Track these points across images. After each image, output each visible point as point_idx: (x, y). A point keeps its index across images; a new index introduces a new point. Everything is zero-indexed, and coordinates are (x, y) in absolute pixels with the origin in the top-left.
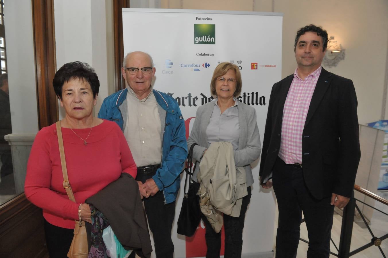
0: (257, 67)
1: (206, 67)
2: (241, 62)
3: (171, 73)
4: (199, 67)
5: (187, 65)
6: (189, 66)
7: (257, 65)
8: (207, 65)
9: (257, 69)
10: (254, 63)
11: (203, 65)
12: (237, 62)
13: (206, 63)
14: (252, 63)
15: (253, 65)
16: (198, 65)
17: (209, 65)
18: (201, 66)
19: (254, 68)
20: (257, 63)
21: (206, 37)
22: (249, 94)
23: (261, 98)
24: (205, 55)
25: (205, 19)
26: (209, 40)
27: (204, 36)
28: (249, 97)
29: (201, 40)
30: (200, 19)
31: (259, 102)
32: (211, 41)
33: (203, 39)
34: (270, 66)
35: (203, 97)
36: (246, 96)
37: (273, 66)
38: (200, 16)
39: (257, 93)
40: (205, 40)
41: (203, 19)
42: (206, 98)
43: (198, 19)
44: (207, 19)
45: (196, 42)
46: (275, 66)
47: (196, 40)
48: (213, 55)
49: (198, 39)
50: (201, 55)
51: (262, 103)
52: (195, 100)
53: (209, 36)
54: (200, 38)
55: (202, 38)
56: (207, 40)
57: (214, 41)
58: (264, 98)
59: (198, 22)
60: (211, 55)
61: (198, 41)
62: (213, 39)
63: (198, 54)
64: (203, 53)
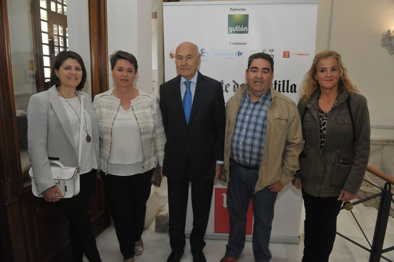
0: (289, 55)
1: (239, 56)
2: (273, 50)
3: (206, 60)
4: (232, 55)
5: (220, 54)
6: (222, 55)
7: (289, 54)
8: (240, 54)
9: (289, 57)
10: (286, 52)
11: (236, 54)
12: (269, 50)
13: (239, 52)
14: (284, 52)
15: (285, 54)
16: (231, 54)
17: (241, 54)
18: (234, 54)
19: (286, 56)
20: (289, 52)
21: (239, 26)
22: (280, 82)
23: (292, 86)
24: (238, 44)
25: (239, 10)
26: (242, 29)
27: (237, 26)
28: (279, 85)
29: (234, 29)
30: (234, 10)
31: (289, 90)
32: (245, 31)
33: (237, 29)
34: (303, 55)
35: (234, 84)
36: (277, 84)
37: (306, 55)
38: (233, 7)
39: (288, 81)
40: (238, 30)
41: (237, 10)
42: (238, 85)
43: (232, 10)
44: (240, 10)
45: (230, 32)
46: (308, 54)
47: (230, 30)
48: (245, 44)
49: (232, 29)
50: (234, 44)
51: (293, 91)
52: (228, 86)
53: (242, 26)
54: (233, 28)
55: (235, 28)
56: (240, 30)
57: (247, 30)
58: (295, 85)
59: (232, 13)
60: (244, 44)
61: (231, 31)
62: (246, 29)
63: (231, 43)
64: (236, 42)
